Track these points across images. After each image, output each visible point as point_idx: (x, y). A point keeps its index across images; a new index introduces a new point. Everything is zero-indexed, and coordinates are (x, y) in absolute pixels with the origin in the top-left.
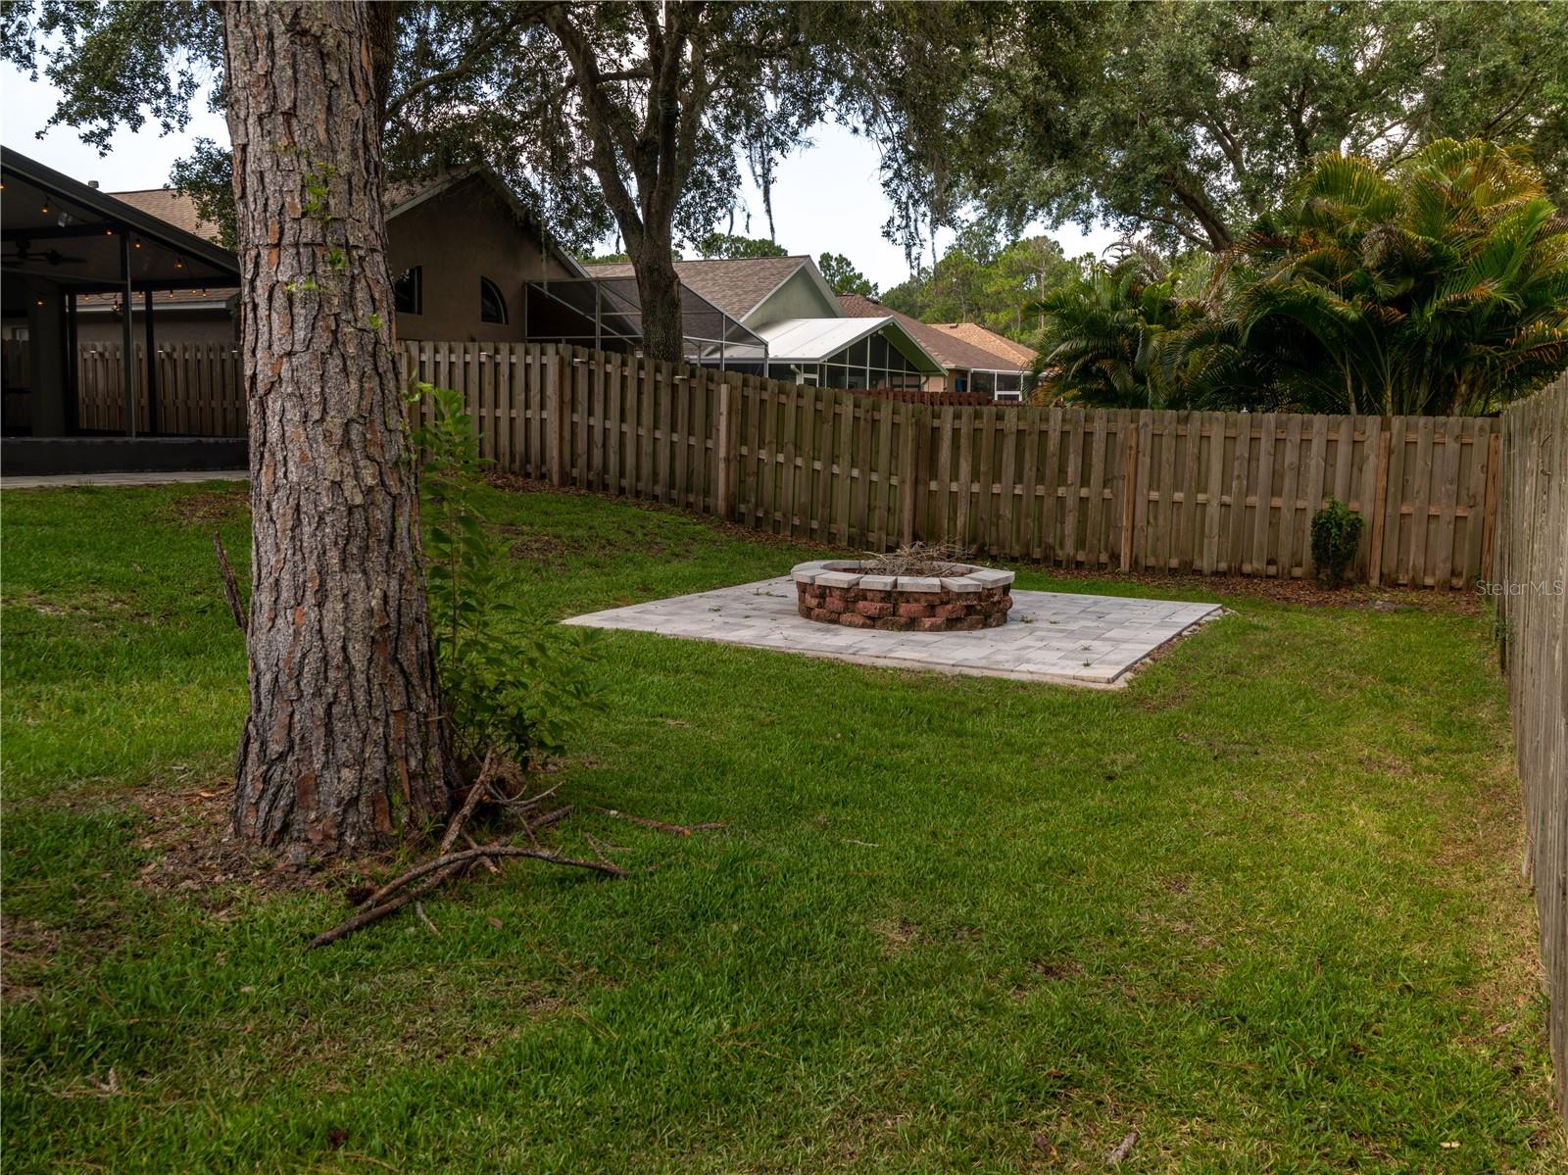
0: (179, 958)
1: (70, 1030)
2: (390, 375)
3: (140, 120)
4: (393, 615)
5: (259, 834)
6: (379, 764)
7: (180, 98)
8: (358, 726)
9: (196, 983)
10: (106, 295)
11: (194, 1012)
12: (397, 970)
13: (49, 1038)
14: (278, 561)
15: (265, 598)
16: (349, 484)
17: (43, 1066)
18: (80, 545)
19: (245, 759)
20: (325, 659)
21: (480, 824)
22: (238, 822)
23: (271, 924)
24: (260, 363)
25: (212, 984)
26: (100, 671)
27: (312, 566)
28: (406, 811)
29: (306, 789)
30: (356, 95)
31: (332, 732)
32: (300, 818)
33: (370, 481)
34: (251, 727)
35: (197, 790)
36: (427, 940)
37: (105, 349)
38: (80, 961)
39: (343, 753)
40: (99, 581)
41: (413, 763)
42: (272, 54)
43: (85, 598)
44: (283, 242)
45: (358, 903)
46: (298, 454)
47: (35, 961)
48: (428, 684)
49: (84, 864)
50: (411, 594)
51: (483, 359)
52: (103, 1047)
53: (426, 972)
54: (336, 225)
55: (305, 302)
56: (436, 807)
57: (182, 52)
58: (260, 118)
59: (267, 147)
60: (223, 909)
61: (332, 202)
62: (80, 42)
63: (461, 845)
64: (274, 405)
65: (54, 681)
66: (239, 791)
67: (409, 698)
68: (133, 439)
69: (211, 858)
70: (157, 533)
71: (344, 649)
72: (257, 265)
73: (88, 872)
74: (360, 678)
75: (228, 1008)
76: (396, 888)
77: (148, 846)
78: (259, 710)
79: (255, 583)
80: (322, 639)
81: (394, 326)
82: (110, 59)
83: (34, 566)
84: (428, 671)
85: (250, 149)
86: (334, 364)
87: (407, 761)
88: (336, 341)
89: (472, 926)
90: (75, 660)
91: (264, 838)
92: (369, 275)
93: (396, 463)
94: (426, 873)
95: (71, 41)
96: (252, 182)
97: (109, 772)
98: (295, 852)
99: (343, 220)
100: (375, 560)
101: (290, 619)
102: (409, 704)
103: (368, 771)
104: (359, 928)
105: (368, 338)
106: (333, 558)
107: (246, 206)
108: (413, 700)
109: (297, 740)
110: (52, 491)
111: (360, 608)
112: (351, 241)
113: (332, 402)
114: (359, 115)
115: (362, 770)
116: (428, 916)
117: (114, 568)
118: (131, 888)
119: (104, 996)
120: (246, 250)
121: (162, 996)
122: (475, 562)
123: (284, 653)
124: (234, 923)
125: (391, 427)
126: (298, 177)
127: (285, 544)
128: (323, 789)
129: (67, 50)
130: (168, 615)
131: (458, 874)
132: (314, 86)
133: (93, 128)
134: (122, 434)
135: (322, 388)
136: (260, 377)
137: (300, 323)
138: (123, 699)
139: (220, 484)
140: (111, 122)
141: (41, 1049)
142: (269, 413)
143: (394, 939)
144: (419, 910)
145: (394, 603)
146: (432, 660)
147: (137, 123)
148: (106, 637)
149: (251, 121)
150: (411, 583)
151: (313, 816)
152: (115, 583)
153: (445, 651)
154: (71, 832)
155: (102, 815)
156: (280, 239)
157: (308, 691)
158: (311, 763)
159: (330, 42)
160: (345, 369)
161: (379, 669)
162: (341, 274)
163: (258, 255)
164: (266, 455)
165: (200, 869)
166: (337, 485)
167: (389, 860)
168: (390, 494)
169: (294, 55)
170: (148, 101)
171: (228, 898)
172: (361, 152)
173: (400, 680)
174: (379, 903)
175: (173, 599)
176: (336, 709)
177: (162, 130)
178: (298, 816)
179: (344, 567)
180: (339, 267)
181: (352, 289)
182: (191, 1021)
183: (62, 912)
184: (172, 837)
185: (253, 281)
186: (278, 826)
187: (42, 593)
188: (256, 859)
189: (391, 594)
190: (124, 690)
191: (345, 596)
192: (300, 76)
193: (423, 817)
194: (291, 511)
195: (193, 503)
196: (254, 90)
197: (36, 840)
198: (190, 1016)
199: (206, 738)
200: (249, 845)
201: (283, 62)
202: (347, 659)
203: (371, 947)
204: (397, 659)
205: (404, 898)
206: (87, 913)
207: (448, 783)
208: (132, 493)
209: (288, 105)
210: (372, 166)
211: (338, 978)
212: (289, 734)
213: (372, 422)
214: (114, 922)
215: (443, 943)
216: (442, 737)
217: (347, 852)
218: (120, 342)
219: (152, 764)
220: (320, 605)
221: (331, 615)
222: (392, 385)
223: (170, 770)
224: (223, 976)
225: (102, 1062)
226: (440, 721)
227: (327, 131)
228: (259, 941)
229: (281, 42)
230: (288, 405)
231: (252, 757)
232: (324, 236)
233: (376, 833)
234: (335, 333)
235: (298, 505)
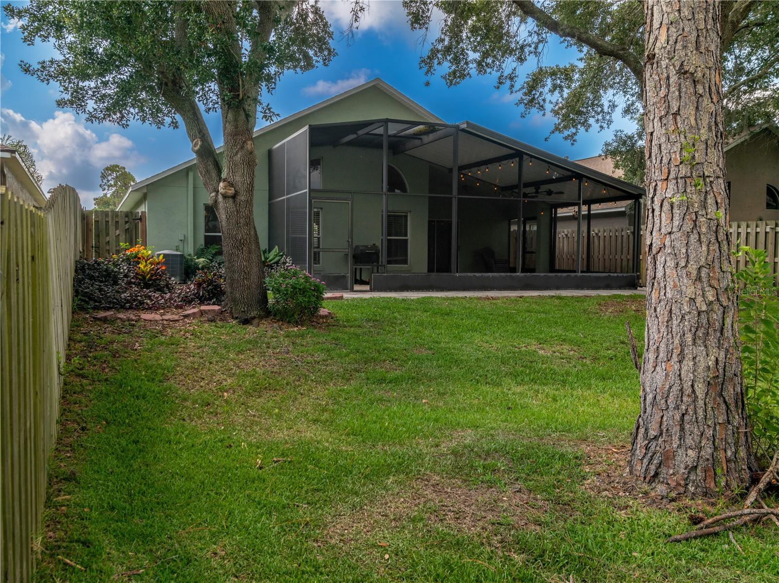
0: (602, 529)
1: (553, 550)
2: (725, 242)
3: (590, 126)
4: (721, 371)
5: (643, 475)
6: (710, 451)
7: (609, 113)
8: (699, 428)
9: (610, 544)
10: (570, 208)
11: (609, 559)
12: (718, 567)
13: (544, 551)
14: (659, 338)
15: (651, 356)
16: (699, 299)
17: (541, 563)
18: (556, 323)
19: (637, 436)
20: (681, 390)
21: (769, 495)
22: (631, 467)
23: (648, 524)
24: (654, 238)
25: (618, 547)
26: (564, 382)
27: (677, 341)
28: (724, 479)
29: (668, 458)
30: (712, 99)
31: (683, 429)
32: (664, 471)
33: (711, 298)
34: (640, 420)
35: (610, 447)
36: (736, 555)
37: (568, 232)
38: (557, 518)
39: (689, 441)
40: (564, 340)
41: (729, 453)
42: (668, 86)
43: (558, 348)
44: (670, 178)
45: (695, 524)
46: (672, 283)
47: (538, 514)
48: (740, 411)
49: (559, 473)
50: (732, 360)
51: (768, 230)
52: (567, 563)
53: (735, 573)
54: (698, 166)
55: (679, 207)
56: (742, 481)
57: (611, 92)
58: (661, 118)
59: (664, 131)
60: (623, 510)
61: (697, 155)
62: (565, 95)
63: (757, 505)
64: (661, 259)
65: (545, 384)
66: (633, 451)
67: (728, 417)
68: (579, 274)
69: (618, 483)
70: (590, 319)
71: (692, 386)
72: (655, 190)
73: (561, 477)
74: (701, 403)
75: (626, 561)
76: (718, 521)
77: (588, 470)
78: (645, 412)
79: (646, 347)
80: (681, 379)
81: (728, 216)
82: (578, 101)
83: (537, 331)
84: (740, 403)
85: (654, 134)
86: (694, 237)
87: (725, 451)
88: (695, 225)
89: (764, 553)
90: (554, 376)
91: (645, 478)
92: (715, 190)
93: (726, 289)
94: (735, 516)
95: (562, 96)
96: (655, 150)
97: (569, 431)
98: (661, 489)
99: (702, 163)
100: (712, 341)
101: (664, 368)
102: (728, 420)
103: (703, 453)
104: (695, 538)
105: (713, 224)
106: (689, 338)
107: (651, 162)
108: (731, 418)
109: (665, 430)
110: (543, 297)
111: (702, 365)
112: (706, 174)
113: (692, 257)
114: (713, 109)
115: (699, 452)
116: (737, 541)
117: (570, 335)
118: (580, 489)
119: (568, 538)
120: (650, 183)
121: (594, 545)
122: (770, 345)
123: (660, 385)
124: (629, 518)
125: (724, 270)
126: (679, 145)
127: (663, 329)
128: (678, 458)
129: (560, 100)
130: (595, 359)
131: (756, 521)
132: (689, 98)
133: (569, 133)
134: (574, 272)
135: (687, 250)
136: (654, 245)
137: (677, 217)
138: (574, 397)
139: (620, 296)
140: (577, 129)
141: (541, 556)
142: (658, 263)
143: (716, 549)
144: (731, 536)
145: (721, 364)
146: (743, 398)
147: (588, 127)
148: (567, 367)
149: (656, 120)
150: (732, 354)
151: (671, 472)
152: (571, 342)
153: (751, 393)
154: (553, 456)
155: (567, 451)
156: (668, 177)
157: (672, 406)
158: (672, 443)
159: (699, 75)
160: (699, 240)
161: (712, 399)
162: (700, 191)
163: (656, 185)
164: (656, 284)
165: (612, 487)
166: (693, 300)
167: (713, 505)
168: (722, 306)
169: (680, 85)
170: (593, 117)
171: (626, 505)
172: (713, 128)
173: (723, 406)
174: (707, 527)
175: (597, 351)
176: (686, 418)
177: (599, 129)
178: (663, 470)
179: (694, 343)
180: (699, 187)
181: (705, 199)
182: (607, 562)
183: (549, 494)
184: (599, 468)
185: (653, 198)
186: (652, 473)
187: (540, 344)
188: (640, 488)
189: (720, 359)
190: (575, 393)
191: (694, 358)
192: (683, 94)
193: (734, 484)
194: (667, 313)
195: (606, 305)
196: (658, 105)
197: (539, 457)
198: (607, 560)
199: (613, 422)
200: (637, 480)
201: (674, 89)
202: (694, 391)
203: (702, 550)
204: (722, 395)
205: (722, 528)
206: (560, 497)
207: (749, 468)
208: (578, 299)
209: (676, 109)
210: (719, 134)
211: (684, 562)
212: (660, 427)
213: (714, 267)
214: (572, 504)
215: (745, 558)
216: (747, 441)
217: (690, 495)
218: (576, 229)
219: (588, 430)
220: (680, 362)
221: (686, 368)
222: (726, 247)
223: (597, 435)
224: (623, 544)
225: (567, 570)
226: (746, 433)
227: (696, 119)
228: (641, 531)
229: (673, 79)
230: (668, 259)
231: (640, 435)
232: (692, 173)
233: (706, 488)
234: (695, 221)
235: (671, 309)
